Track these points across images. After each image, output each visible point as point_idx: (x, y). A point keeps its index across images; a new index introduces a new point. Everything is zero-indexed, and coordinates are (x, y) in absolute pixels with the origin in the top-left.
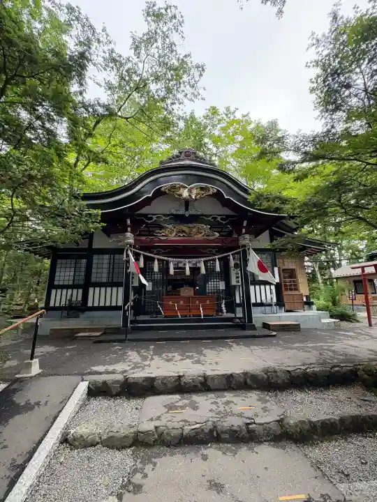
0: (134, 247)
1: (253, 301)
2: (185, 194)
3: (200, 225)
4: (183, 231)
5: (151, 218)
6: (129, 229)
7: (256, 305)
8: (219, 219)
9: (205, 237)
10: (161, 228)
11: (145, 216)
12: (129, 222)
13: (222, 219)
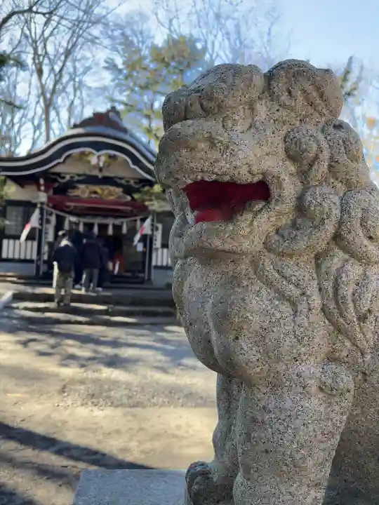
0: (48, 205)
1: (154, 263)
2: (94, 160)
3: (112, 188)
4: (95, 192)
5: (64, 178)
6: (42, 188)
7: (156, 267)
8: (132, 182)
9: (117, 200)
10: (74, 188)
11: (58, 174)
12: (42, 181)
13: (135, 183)
